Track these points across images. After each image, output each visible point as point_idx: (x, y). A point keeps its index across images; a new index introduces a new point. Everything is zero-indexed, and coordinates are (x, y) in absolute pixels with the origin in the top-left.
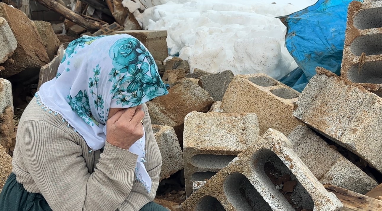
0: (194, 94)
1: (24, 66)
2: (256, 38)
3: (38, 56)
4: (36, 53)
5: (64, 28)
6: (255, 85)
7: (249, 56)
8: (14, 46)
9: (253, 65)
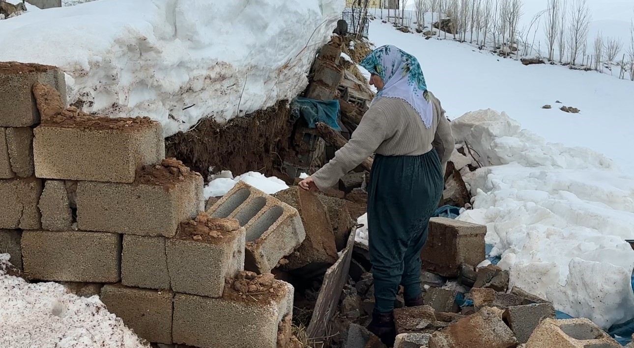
0: (494, 329)
1: (309, 260)
2: (598, 262)
3: (325, 249)
4: (323, 246)
5: (364, 179)
6: (566, 337)
7: (585, 285)
8: (302, 238)
9: (587, 298)
